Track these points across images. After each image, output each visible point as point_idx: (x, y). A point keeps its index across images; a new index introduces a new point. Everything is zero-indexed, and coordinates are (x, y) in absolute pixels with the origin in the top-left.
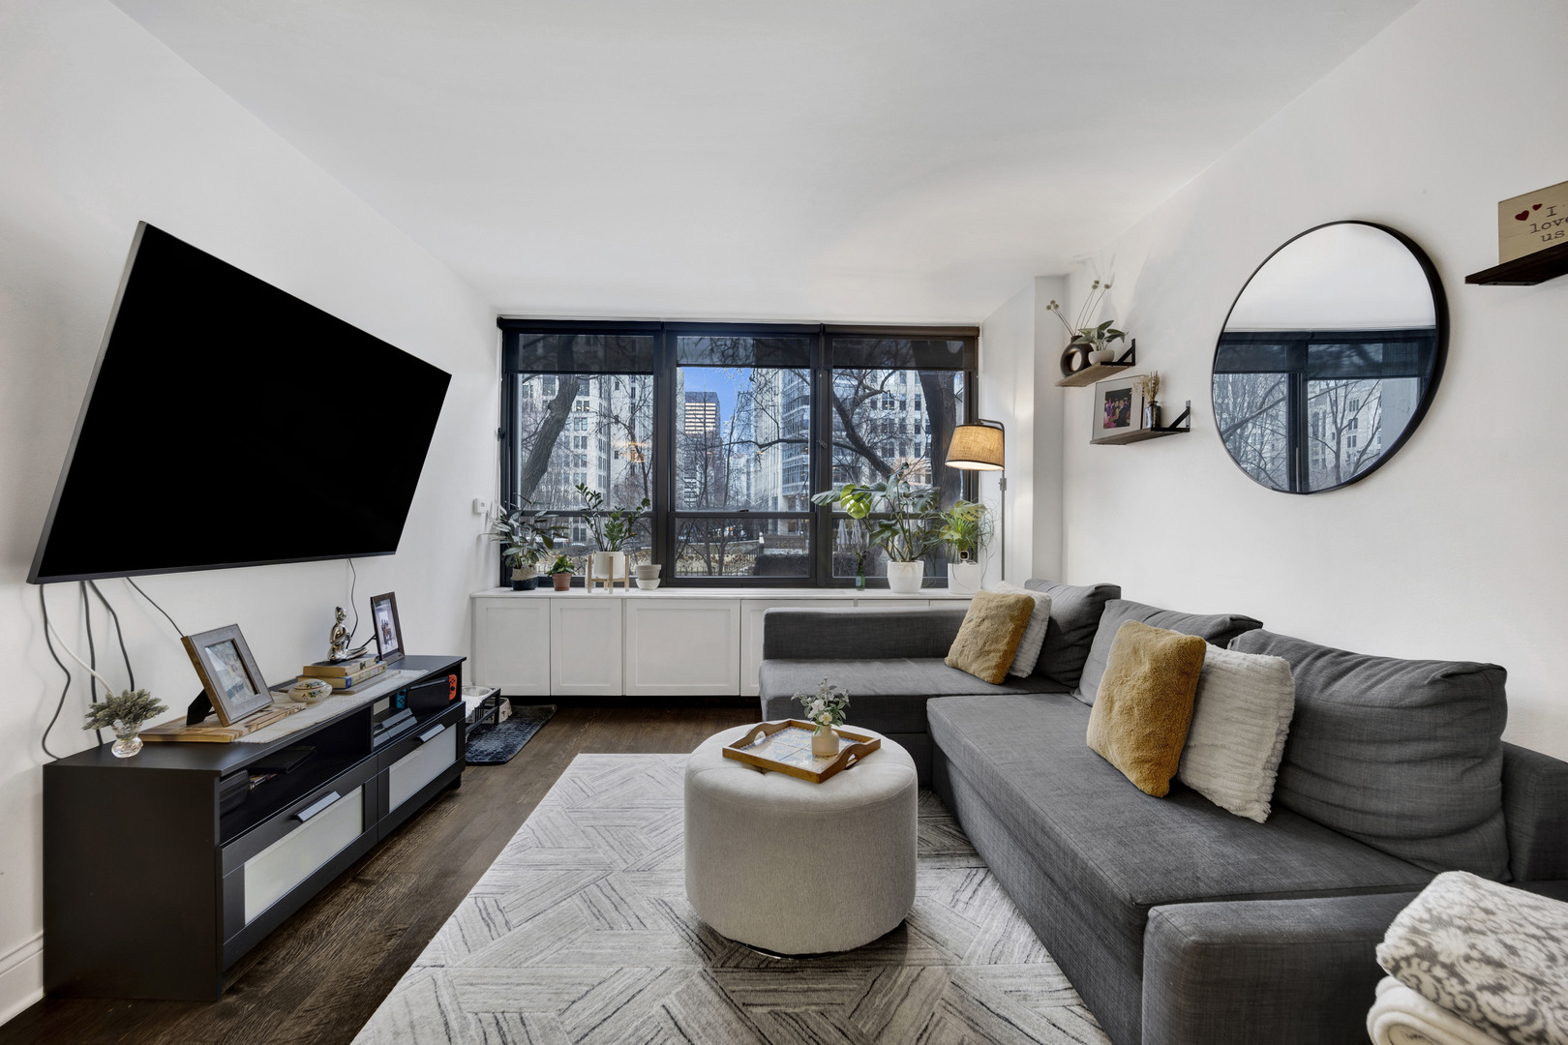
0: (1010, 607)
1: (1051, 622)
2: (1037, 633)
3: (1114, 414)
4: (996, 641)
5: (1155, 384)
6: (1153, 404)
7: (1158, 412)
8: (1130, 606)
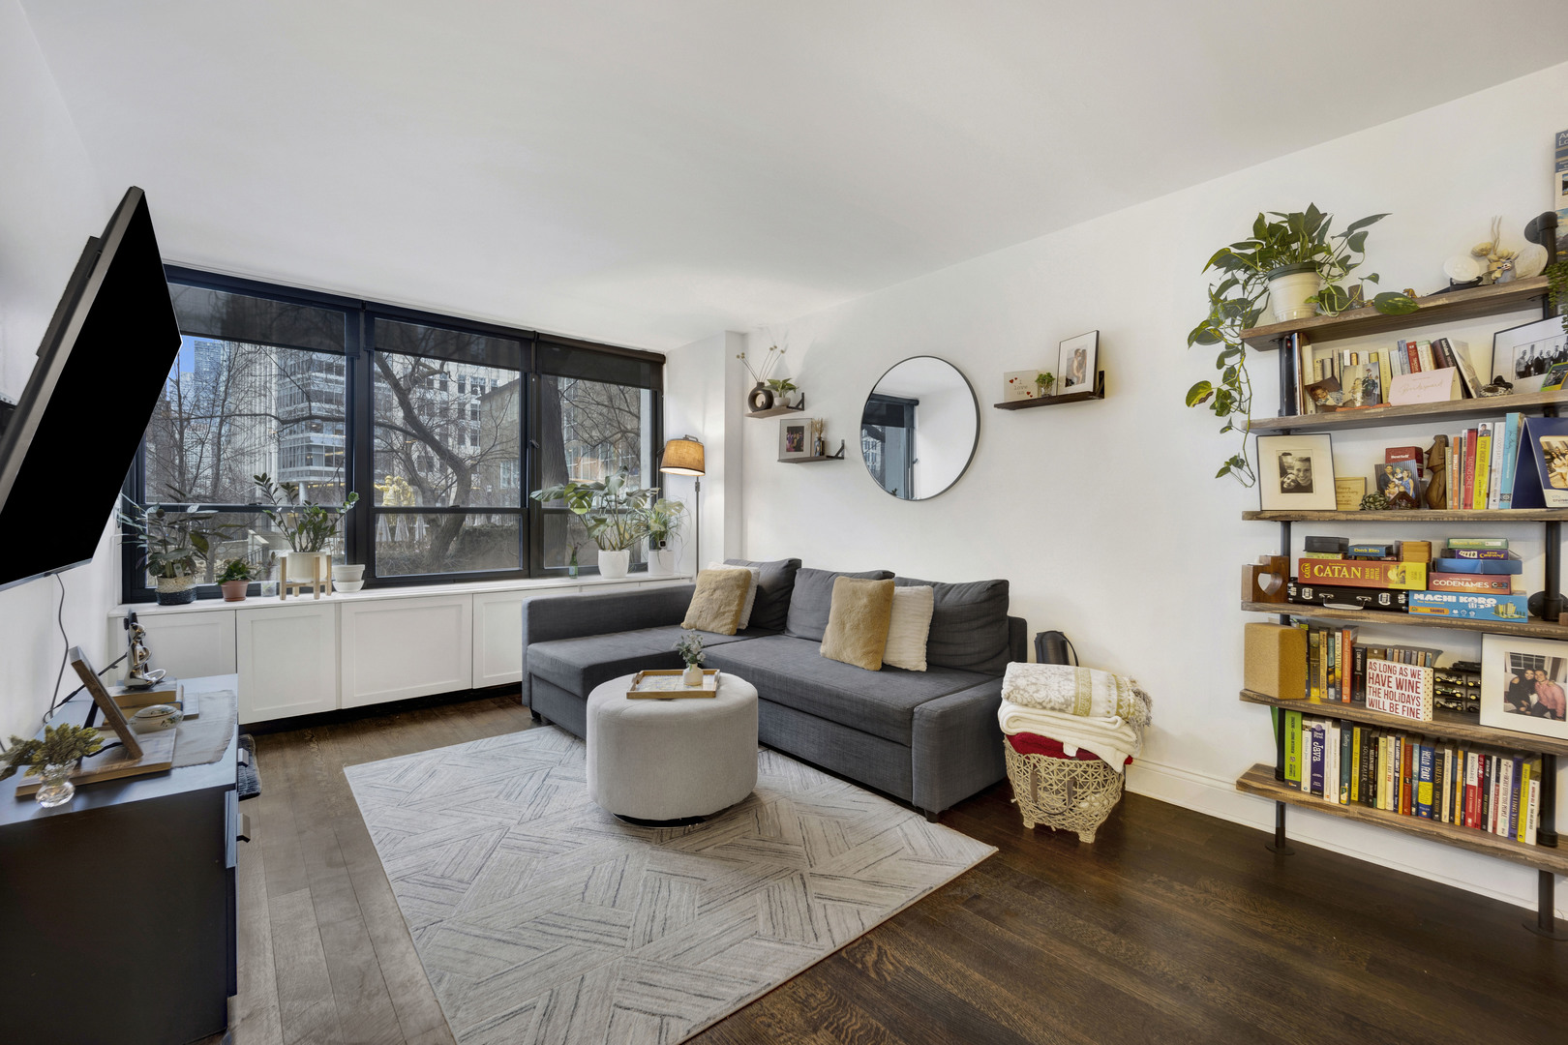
0: (735, 578)
1: (759, 588)
2: (752, 595)
3: (793, 442)
4: (729, 604)
5: (821, 427)
6: (820, 439)
7: (823, 444)
8: (811, 572)
